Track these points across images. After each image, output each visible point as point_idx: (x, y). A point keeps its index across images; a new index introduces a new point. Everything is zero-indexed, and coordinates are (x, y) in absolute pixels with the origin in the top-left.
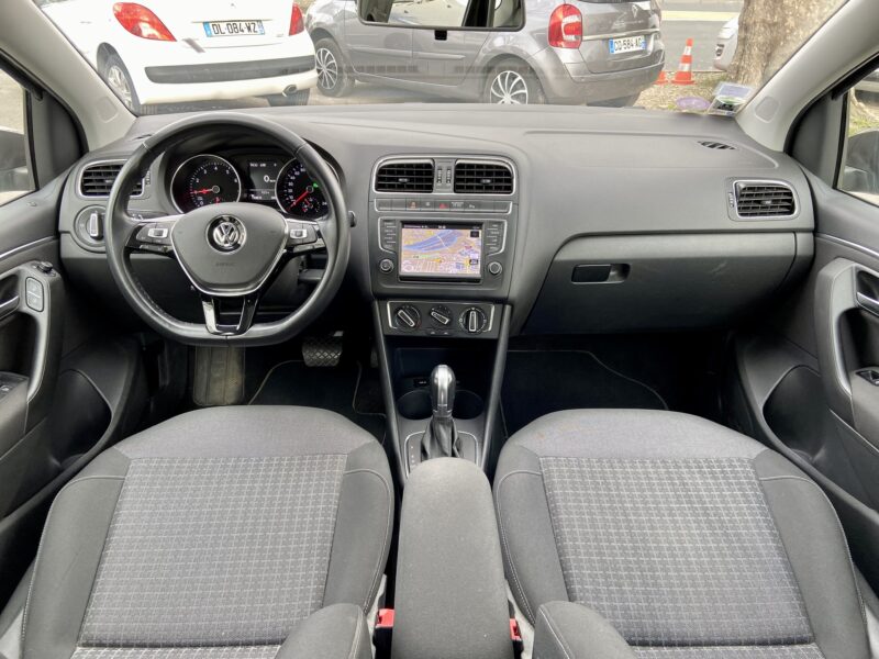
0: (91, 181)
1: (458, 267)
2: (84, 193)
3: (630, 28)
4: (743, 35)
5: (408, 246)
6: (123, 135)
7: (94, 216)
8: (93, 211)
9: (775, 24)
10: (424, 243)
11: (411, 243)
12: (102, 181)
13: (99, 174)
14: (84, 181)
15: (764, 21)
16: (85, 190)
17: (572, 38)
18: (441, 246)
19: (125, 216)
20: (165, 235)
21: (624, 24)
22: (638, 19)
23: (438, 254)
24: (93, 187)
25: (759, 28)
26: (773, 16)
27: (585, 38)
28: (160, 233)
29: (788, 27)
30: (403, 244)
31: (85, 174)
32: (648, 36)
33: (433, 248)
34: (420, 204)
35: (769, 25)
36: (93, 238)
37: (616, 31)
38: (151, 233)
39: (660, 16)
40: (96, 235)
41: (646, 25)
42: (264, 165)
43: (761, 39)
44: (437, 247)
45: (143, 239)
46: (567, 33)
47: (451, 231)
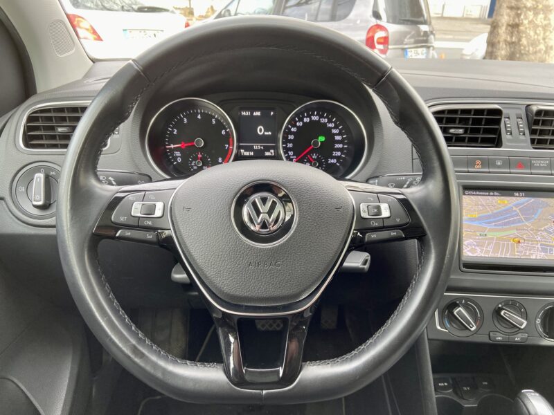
0: (37, 128)
1: (544, 250)
2: (27, 145)
3: (416, 42)
4: (490, 49)
5: (471, 220)
6: (79, 77)
7: (40, 177)
8: (37, 170)
9: (513, 43)
10: (494, 215)
11: (476, 215)
12: (52, 128)
13: (50, 119)
14: (28, 129)
15: (505, 41)
16: (30, 141)
17: (381, 47)
18: (519, 221)
19: (93, 182)
20: (158, 213)
21: (412, 40)
22: (423, 36)
23: (515, 232)
24: (40, 137)
25: (502, 45)
26: (511, 37)
27: (390, 47)
28: (151, 210)
29: (522, 45)
30: (464, 217)
31: (30, 119)
32: (428, 47)
33: (508, 223)
34: (487, 163)
35: (509, 44)
36: (36, 207)
37: (406, 44)
38: (137, 210)
39: (434, 35)
40: (41, 203)
41: (426, 41)
42: (258, 113)
43: (503, 52)
44: (513, 222)
45: (122, 219)
46: (379, 43)
47: (532, 200)
